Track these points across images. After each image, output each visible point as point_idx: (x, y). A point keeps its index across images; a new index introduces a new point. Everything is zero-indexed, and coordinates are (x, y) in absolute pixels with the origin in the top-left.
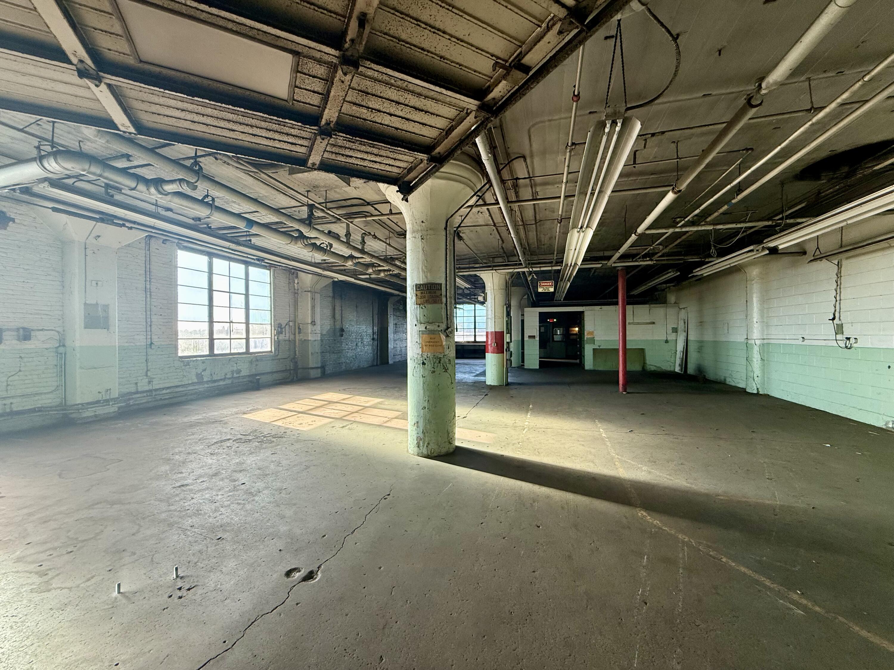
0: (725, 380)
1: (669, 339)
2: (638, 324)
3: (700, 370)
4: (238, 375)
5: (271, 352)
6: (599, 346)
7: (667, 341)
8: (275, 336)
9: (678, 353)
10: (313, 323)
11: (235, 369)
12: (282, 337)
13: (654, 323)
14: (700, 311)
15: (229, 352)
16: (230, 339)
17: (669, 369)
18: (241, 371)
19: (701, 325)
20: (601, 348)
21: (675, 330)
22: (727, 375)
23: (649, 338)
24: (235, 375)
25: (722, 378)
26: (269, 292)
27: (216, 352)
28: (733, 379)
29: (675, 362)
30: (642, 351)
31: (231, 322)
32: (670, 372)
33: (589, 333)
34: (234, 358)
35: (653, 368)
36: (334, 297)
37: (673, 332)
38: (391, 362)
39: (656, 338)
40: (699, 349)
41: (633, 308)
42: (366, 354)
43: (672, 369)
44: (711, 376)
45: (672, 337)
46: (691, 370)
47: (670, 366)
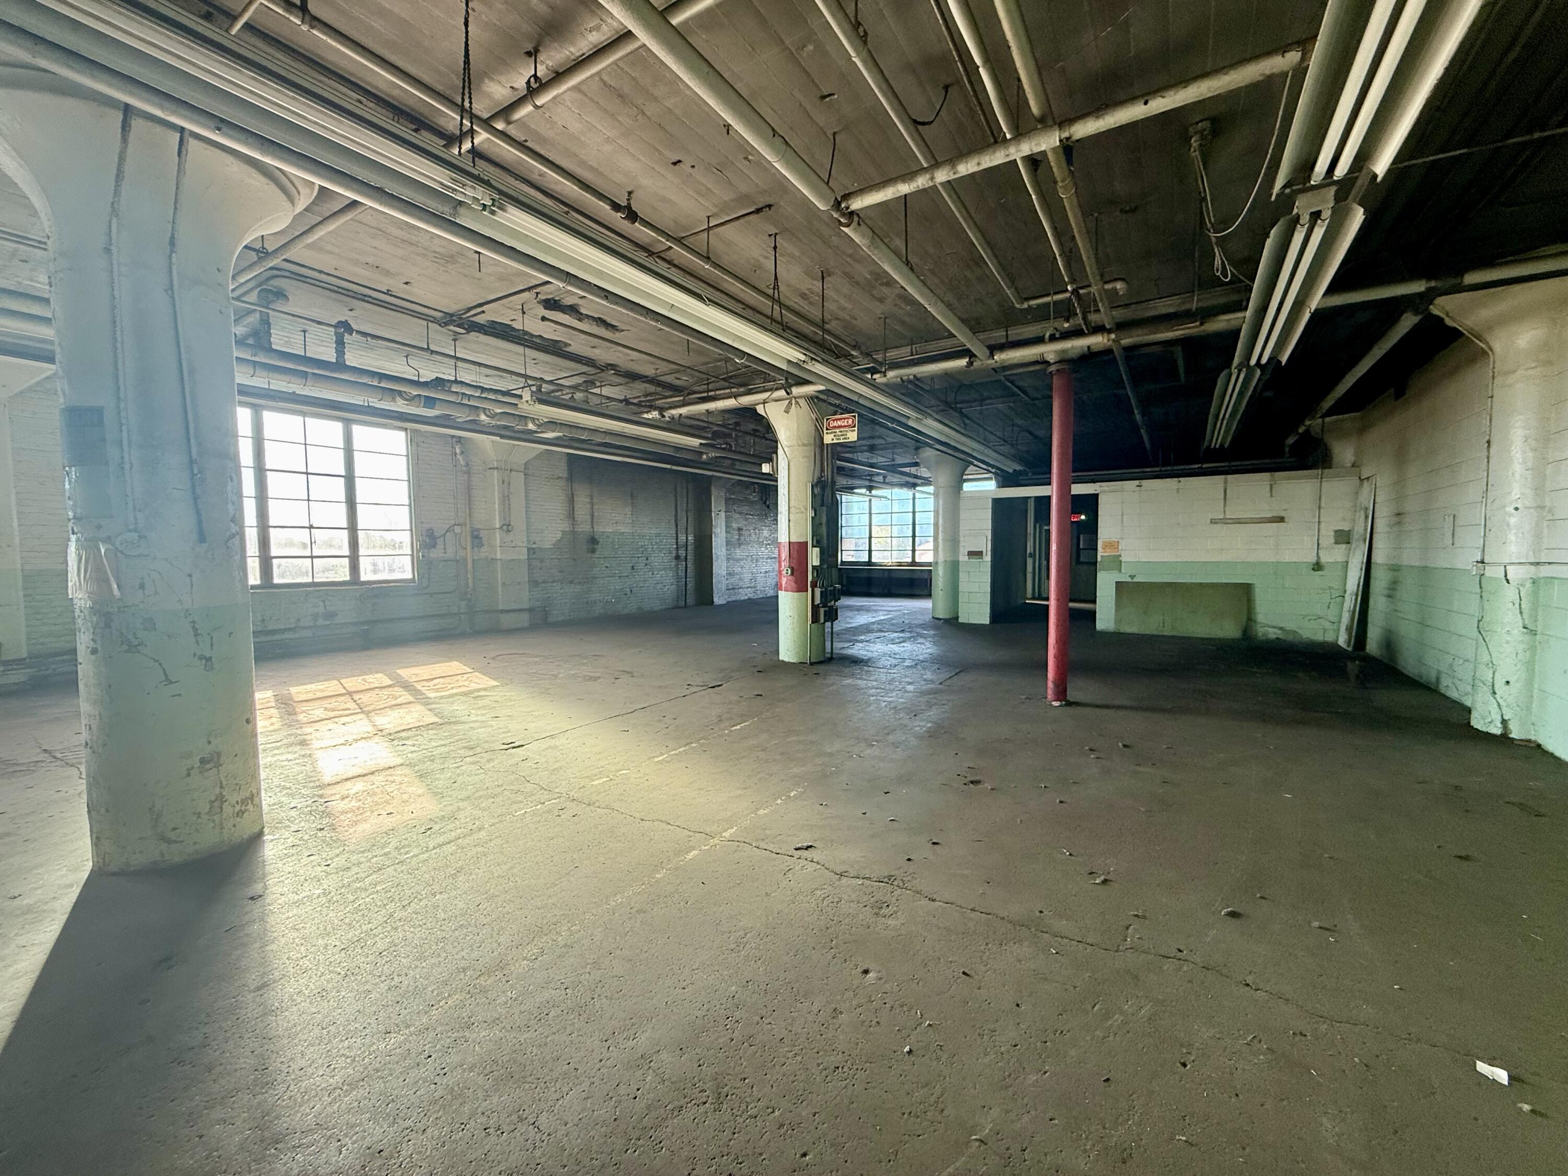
0: (1438, 679)
1: (1324, 559)
2: (1239, 521)
3: (1389, 643)
4: (327, 623)
5: (413, 580)
6: (1132, 577)
7: (1318, 566)
8: (418, 551)
9: (1347, 597)
10: (507, 527)
11: (321, 610)
12: (435, 554)
13: (1281, 519)
14: (1400, 484)
15: (310, 580)
16: (312, 557)
17: (1319, 637)
18: (337, 615)
19: (1399, 523)
20: (1135, 580)
21: (1343, 537)
22: (1443, 667)
23: (1268, 556)
24: (321, 622)
25: (1433, 675)
26: (405, 472)
27: (277, 580)
28: (1456, 681)
29: (1340, 622)
30: (1246, 591)
31: (311, 527)
32: (1323, 645)
33: (1110, 545)
34: (318, 591)
35: (1273, 634)
36: (571, 479)
37: (1336, 543)
38: (718, 600)
39: (1288, 557)
40: (1389, 589)
41: (1226, 482)
42: (659, 586)
43: (1329, 637)
44: (1409, 664)
45: (1333, 555)
46: (1373, 646)
47: (1325, 630)
